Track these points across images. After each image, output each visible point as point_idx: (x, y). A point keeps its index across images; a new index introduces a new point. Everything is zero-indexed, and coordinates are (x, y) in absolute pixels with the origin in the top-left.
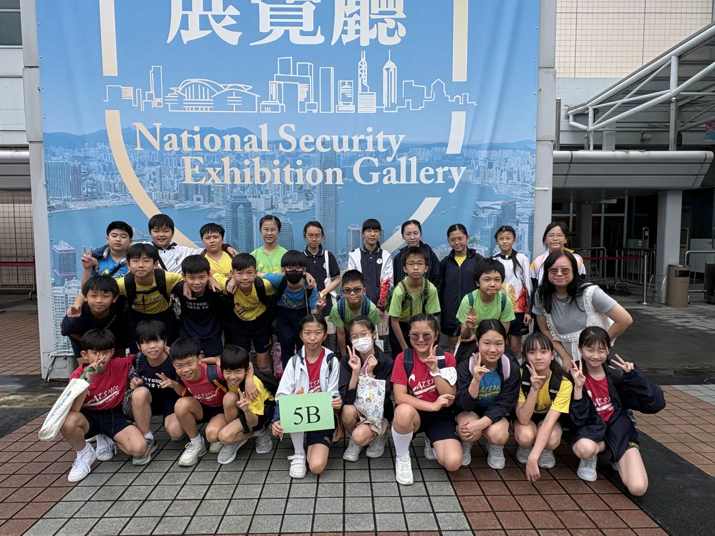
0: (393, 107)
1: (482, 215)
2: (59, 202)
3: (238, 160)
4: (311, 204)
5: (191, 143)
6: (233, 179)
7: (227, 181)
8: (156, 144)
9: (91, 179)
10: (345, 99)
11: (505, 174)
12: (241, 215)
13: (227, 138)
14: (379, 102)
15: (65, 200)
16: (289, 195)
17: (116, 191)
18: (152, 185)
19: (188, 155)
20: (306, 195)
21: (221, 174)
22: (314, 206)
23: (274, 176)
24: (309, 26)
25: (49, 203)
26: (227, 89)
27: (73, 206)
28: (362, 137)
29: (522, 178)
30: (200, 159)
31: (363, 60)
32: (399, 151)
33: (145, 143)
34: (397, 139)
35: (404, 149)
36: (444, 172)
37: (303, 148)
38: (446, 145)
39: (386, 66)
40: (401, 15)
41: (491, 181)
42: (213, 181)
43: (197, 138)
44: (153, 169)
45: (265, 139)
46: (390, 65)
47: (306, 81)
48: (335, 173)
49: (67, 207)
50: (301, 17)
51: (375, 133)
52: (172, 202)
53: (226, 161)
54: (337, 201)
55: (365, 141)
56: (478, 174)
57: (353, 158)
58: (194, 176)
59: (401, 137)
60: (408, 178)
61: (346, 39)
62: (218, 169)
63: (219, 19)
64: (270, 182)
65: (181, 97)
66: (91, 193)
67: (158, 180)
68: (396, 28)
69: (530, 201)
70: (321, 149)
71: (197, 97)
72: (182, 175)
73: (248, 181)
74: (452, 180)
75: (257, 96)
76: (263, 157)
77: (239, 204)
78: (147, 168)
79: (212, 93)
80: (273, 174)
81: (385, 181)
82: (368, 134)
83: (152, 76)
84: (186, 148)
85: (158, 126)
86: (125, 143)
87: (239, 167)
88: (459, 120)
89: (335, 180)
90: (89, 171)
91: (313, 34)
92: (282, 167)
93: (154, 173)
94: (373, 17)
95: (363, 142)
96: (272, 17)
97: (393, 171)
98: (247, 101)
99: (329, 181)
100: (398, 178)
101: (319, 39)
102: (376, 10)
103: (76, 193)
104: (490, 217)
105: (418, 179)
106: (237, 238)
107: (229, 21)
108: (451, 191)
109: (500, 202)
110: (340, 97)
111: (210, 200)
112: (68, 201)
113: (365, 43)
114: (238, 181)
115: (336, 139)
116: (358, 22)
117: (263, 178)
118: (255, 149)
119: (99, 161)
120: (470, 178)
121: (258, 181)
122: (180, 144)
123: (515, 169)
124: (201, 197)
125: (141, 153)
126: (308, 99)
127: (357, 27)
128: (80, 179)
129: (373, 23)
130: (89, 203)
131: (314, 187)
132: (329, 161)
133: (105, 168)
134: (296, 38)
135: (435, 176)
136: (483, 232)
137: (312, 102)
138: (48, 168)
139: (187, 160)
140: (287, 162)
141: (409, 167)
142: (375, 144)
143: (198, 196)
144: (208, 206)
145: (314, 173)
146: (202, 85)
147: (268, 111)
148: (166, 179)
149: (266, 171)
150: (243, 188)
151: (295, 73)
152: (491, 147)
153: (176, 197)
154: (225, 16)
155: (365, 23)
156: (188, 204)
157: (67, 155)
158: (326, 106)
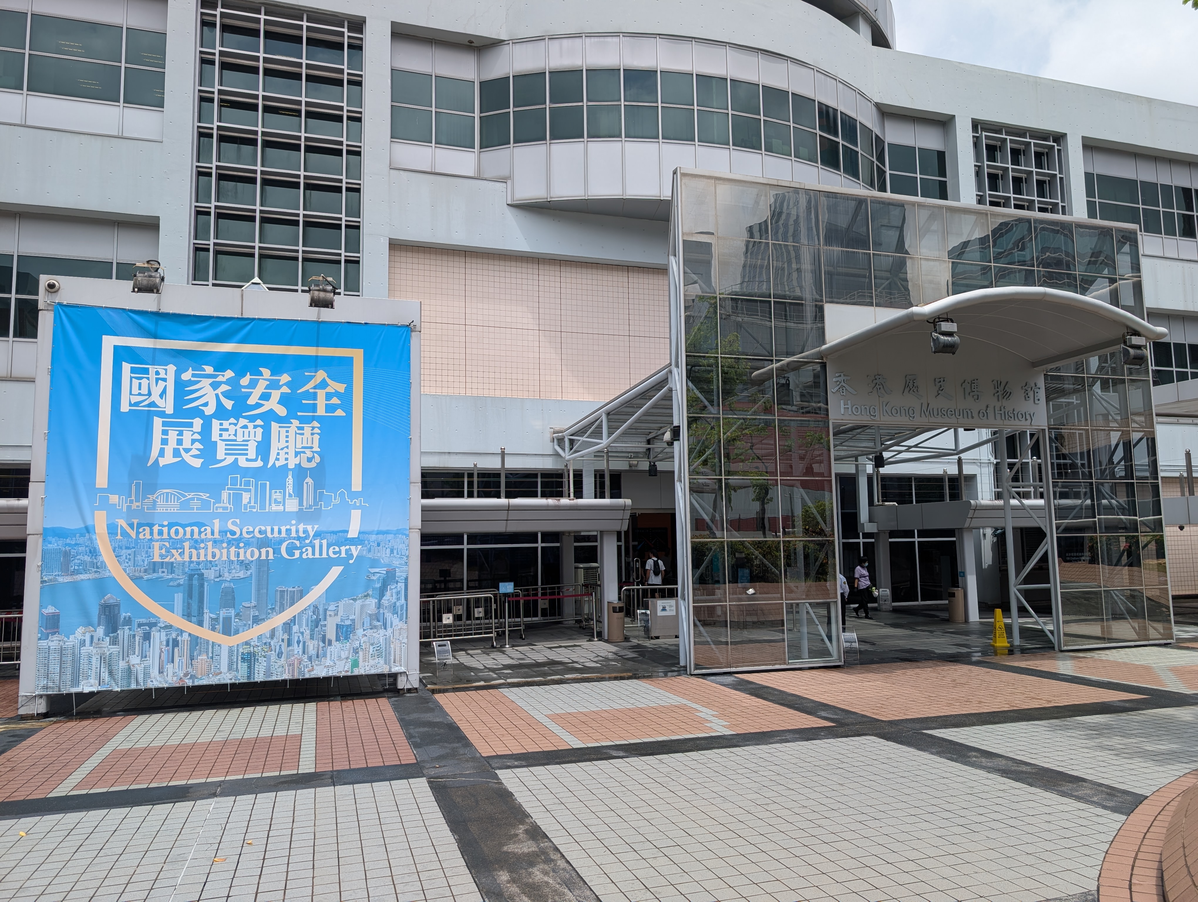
0: (310, 507)
1: (374, 578)
2: (50, 577)
3: (196, 544)
4: (249, 573)
5: (160, 533)
8: (133, 534)
9: (78, 559)
11: (388, 550)
12: (195, 582)
14: (301, 503)
15: (56, 575)
16: (233, 567)
17: (97, 568)
18: (128, 563)
19: (157, 541)
20: (246, 567)
22: (251, 574)
23: (223, 554)
24: (252, 454)
25: (42, 578)
26: (190, 496)
27: (62, 580)
29: (400, 553)
32: (314, 536)
33: (125, 534)
34: (313, 528)
35: (317, 535)
36: (346, 550)
37: (245, 535)
38: (347, 532)
39: (306, 481)
40: (316, 448)
41: (379, 555)
42: (175, 559)
43: (165, 530)
44: (129, 551)
45: (216, 531)
46: (309, 480)
47: (250, 491)
48: (267, 552)
49: (56, 580)
51: (297, 525)
53: (187, 545)
54: (268, 569)
55: (290, 530)
56: (370, 551)
57: (281, 542)
58: (161, 556)
59: (316, 527)
61: (278, 464)
62: (180, 551)
63: (187, 451)
64: (219, 559)
66: (77, 570)
67: (132, 559)
68: (314, 457)
69: (405, 568)
70: (258, 535)
71: (167, 501)
72: (152, 555)
73: (202, 558)
75: (212, 501)
77: (195, 574)
78: (124, 551)
85: (136, 522)
86: (109, 533)
87: (196, 548)
89: (267, 555)
90: (78, 554)
91: (255, 460)
92: (228, 549)
93: (129, 555)
94: (297, 450)
95: (288, 531)
96: (226, 449)
98: (205, 504)
99: (263, 557)
100: (313, 554)
101: (259, 463)
102: (299, 445)
103: (65, 569)
104: (378, 579)
106: (191, 598)
107: (194, 452)
108: (351, 562)
109: (385, 569)
110: (273, 501)
111: (172, 572)
112: (58, 576)
115: (269, 529)
117: (214, 556)
118: (209, 536)
119: (87, 546)
120: (365, 553)
121: (210, 558)
122: (152, 533)
123: (396, 547)
124: (166, 570)
125: (120, 541)
126: (249, 502)
127: (286, 456)
128: (70, 560)
129: (297, 454)
130: (75, 577)
131: (252, 561)
132: (263, 543)
133: (90, 552)
134: (243, 462)
136: (374, 589)
137: (252, 504)
138: (44, 552)
139: (157, 545)
140: (233, 544)
141: (321, 546)
142: (297, 531)
143: (163, 570)
144: (170, 577)
146: (172, 494)
147: (221, 510)
148: (139, 558)
149: (217, 551)
150: (198, 563)
151: (241, 485)
152: (379, 533)
154: (191, 449)
156: (155, 575)
157: (60, 543)
158: (263, 507)
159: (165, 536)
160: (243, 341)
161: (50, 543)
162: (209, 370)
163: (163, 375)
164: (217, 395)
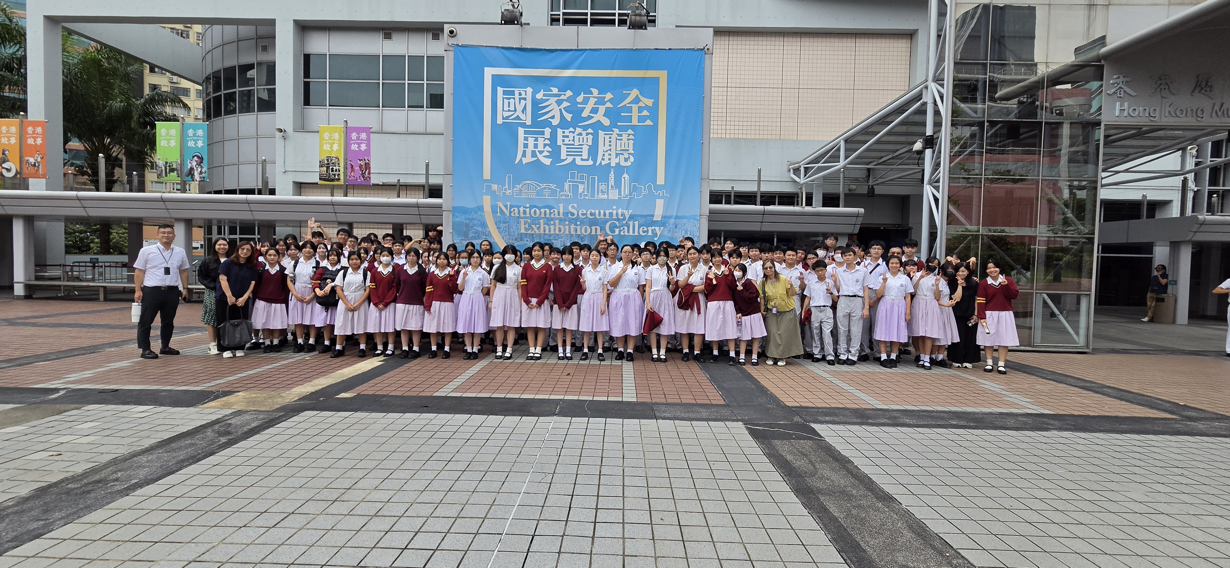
0: (627, 196)
3: (548, 221)
6: (545, 231)
7: (542, 232)
8: (507, 213)
10: (602, 191)
13: (543, 210)
14: (620, 194)
15: (461, 239)
18: (504, 232)
19: (523, 218)
21: (539, 228)
26: (543, 186)
28: (611, 211)
30: (529, 221)
31: (612, 173)
32: (629, 218)
33: (502, 212)
34: (628, 212)
35: (632, 217)
36: (652, 230)
37: (581, 216)
38: (653, 216)
39: (623, 176)
40: (631, 151)
42: (535, 231)
44: (505, 225)
46: (626, 176)
47: (583, 183)
48: (596, 229)
50: (582, 152)
51: (617, 209)
52: (514, 241)
56: (669, 231)
57: (606, 221)
58: (526, 229)
60: (634, 232)
62: (537, 226)
63: (541, 152)
64: (564, 233)
65: (521, 190)
66: (474, 236)
67: (507, 230)
68: (629, 157)
70: (589, 216)
71: (528, 190)
72: (519, 228)
74: (656, 233)
75: (558, 190)
76: (560, 220)
78: (502, 225)
79: (536, 188)
80: (565, 229)
81: (622, 233)
82: (613, 209)
83: (507, 180)
84: (522, 215)
85: (509, 204)
86: (492, 212)
87: (548, 225)
88: (660, 203)
89: (596, 232)
90: (474, 225)
91: (588, 160)
92: (569, 225)
93: (505, 227)
94: (617, 152)
95: (611, 214)
96: (567, 152)
97: (626, 228)
98: (553, 193)
102: (619, 148)
103: (467, 236)
105: (639, 232)
107: (545, 153)
108: (656, 239)
110: (600, 191)
111: (533, 241)
113: (613, 164)
114: (547, 232)
115: (597, 212)
116: (610, 154)
118: (557, 216)
119: (479, 220)
122: (519, 213)
123: (689, 229)
124: (529, 240)
125: (499, 217)
126: (584, 192)
127: (609, 157)
128: (469, 229)
129: (617, 155)
133: (481, 225)
134: (579, 162)
135: (647, 231)
137: (586, 193)
138: (454, 224)
139: (522, 221)
140: (573, 223)
141: (634, 226)
142: (617, 214)
143: (527, 239)
145: (586, 229)
146: (531, 184)
147: (564, 197)
148: (512, 230)
149: (561, 227)
151: (577, 179)
152: (677, 217)
153: (516, 239)
154: (543, 151)
155: (614, 155)
156: (522, 243)
157: (463, 217)
158: (593, 195)
159: (528, 215)
160: (579, 68)
161: (457, 217)
162: (555, 90)
163: (523, 96)
164: (560, 110)
